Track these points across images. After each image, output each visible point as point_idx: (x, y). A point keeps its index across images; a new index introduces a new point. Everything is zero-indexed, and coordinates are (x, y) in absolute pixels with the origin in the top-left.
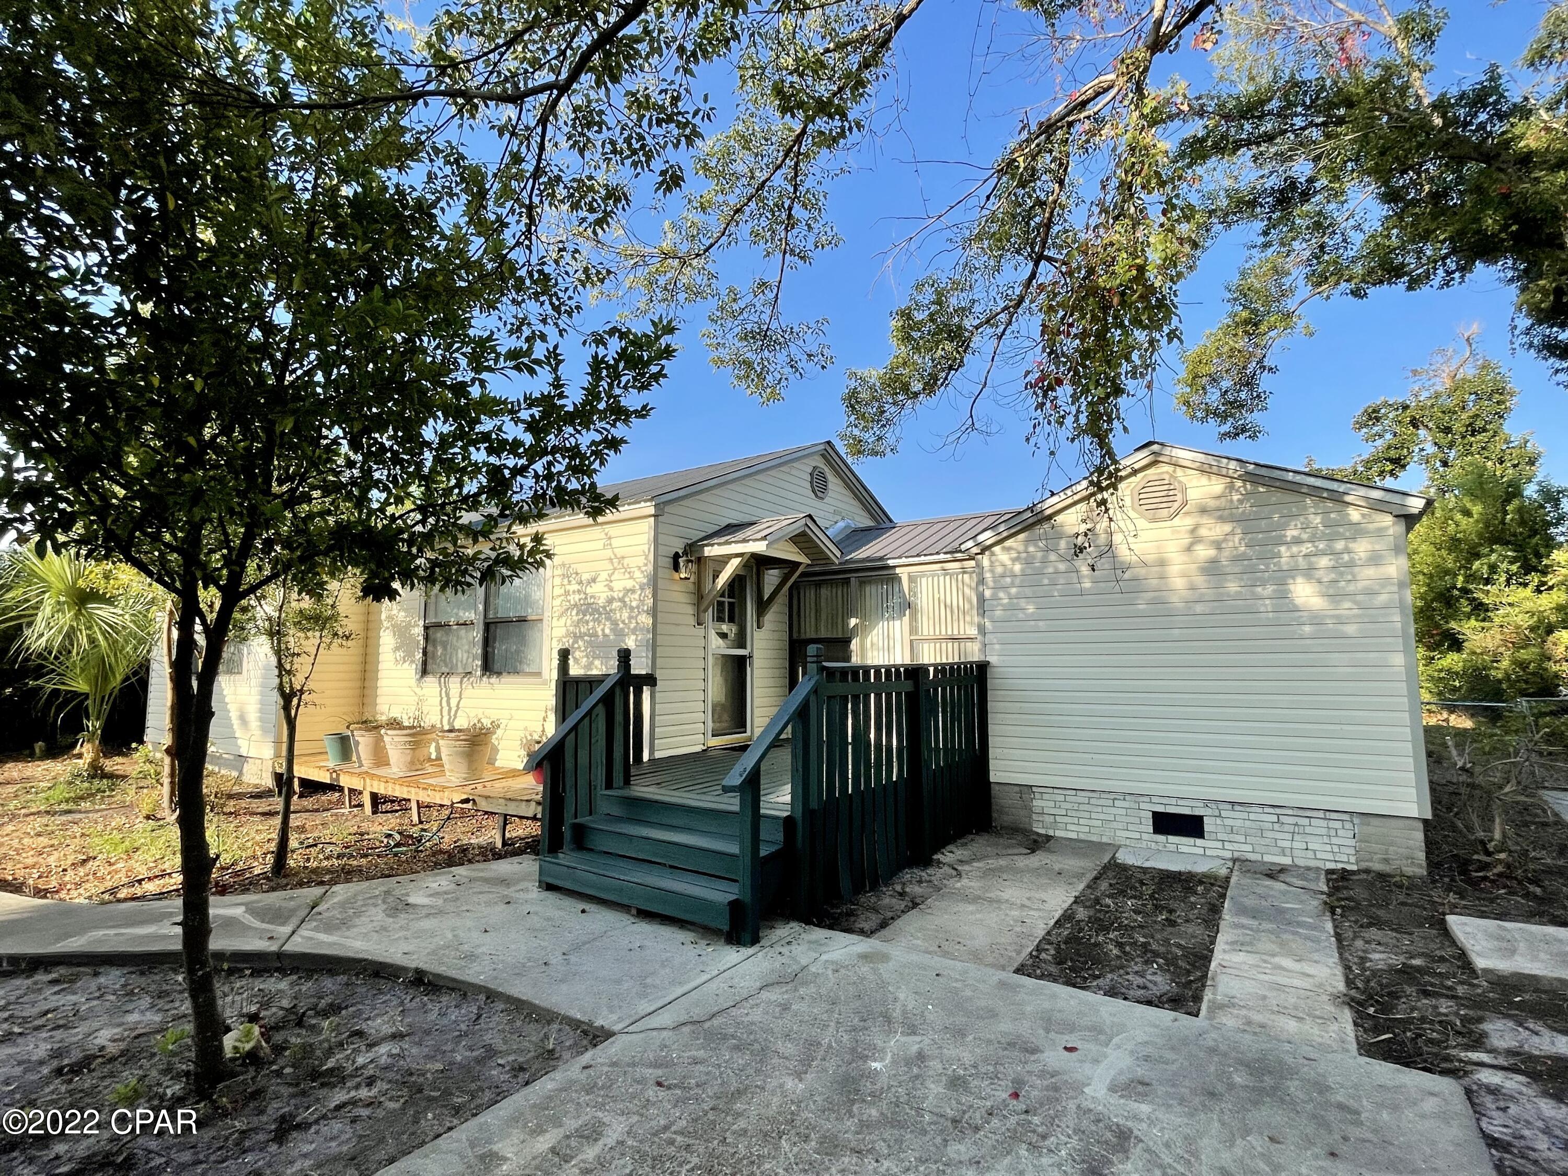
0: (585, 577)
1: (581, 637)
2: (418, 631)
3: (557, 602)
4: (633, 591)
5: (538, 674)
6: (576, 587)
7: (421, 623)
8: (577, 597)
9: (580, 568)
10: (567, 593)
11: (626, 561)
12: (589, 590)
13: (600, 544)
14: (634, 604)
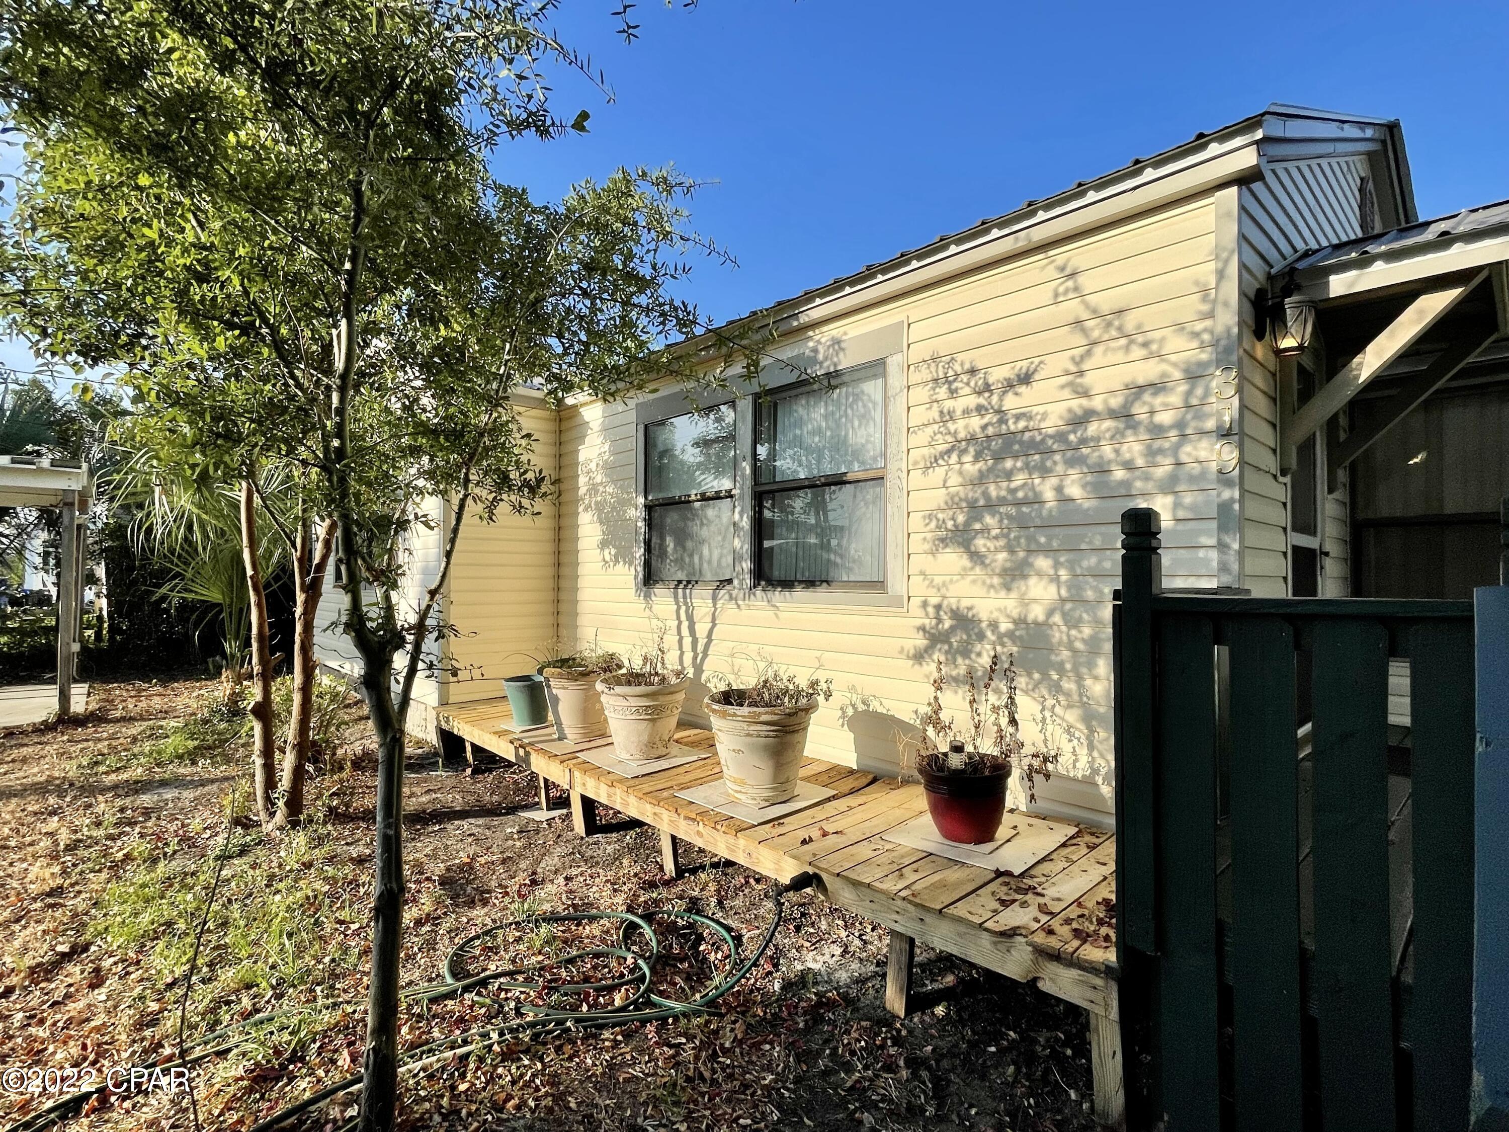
0: (997, 375)
1: (991, 506)
2: (636, 513)
3: (923, 437)
4: (1157, 387)
5: (878, 585)
6: (973, 401)
7: (641, 500)
8: (976, 423)
9: (981, 359)
10: (947, 417)
11: (1130, 321)
12: (1011, 403)
13: (1045, 294)
14: (1165, 418)
